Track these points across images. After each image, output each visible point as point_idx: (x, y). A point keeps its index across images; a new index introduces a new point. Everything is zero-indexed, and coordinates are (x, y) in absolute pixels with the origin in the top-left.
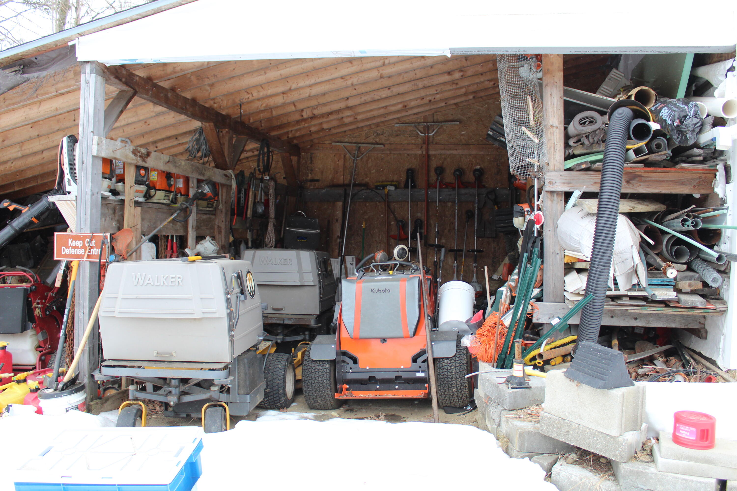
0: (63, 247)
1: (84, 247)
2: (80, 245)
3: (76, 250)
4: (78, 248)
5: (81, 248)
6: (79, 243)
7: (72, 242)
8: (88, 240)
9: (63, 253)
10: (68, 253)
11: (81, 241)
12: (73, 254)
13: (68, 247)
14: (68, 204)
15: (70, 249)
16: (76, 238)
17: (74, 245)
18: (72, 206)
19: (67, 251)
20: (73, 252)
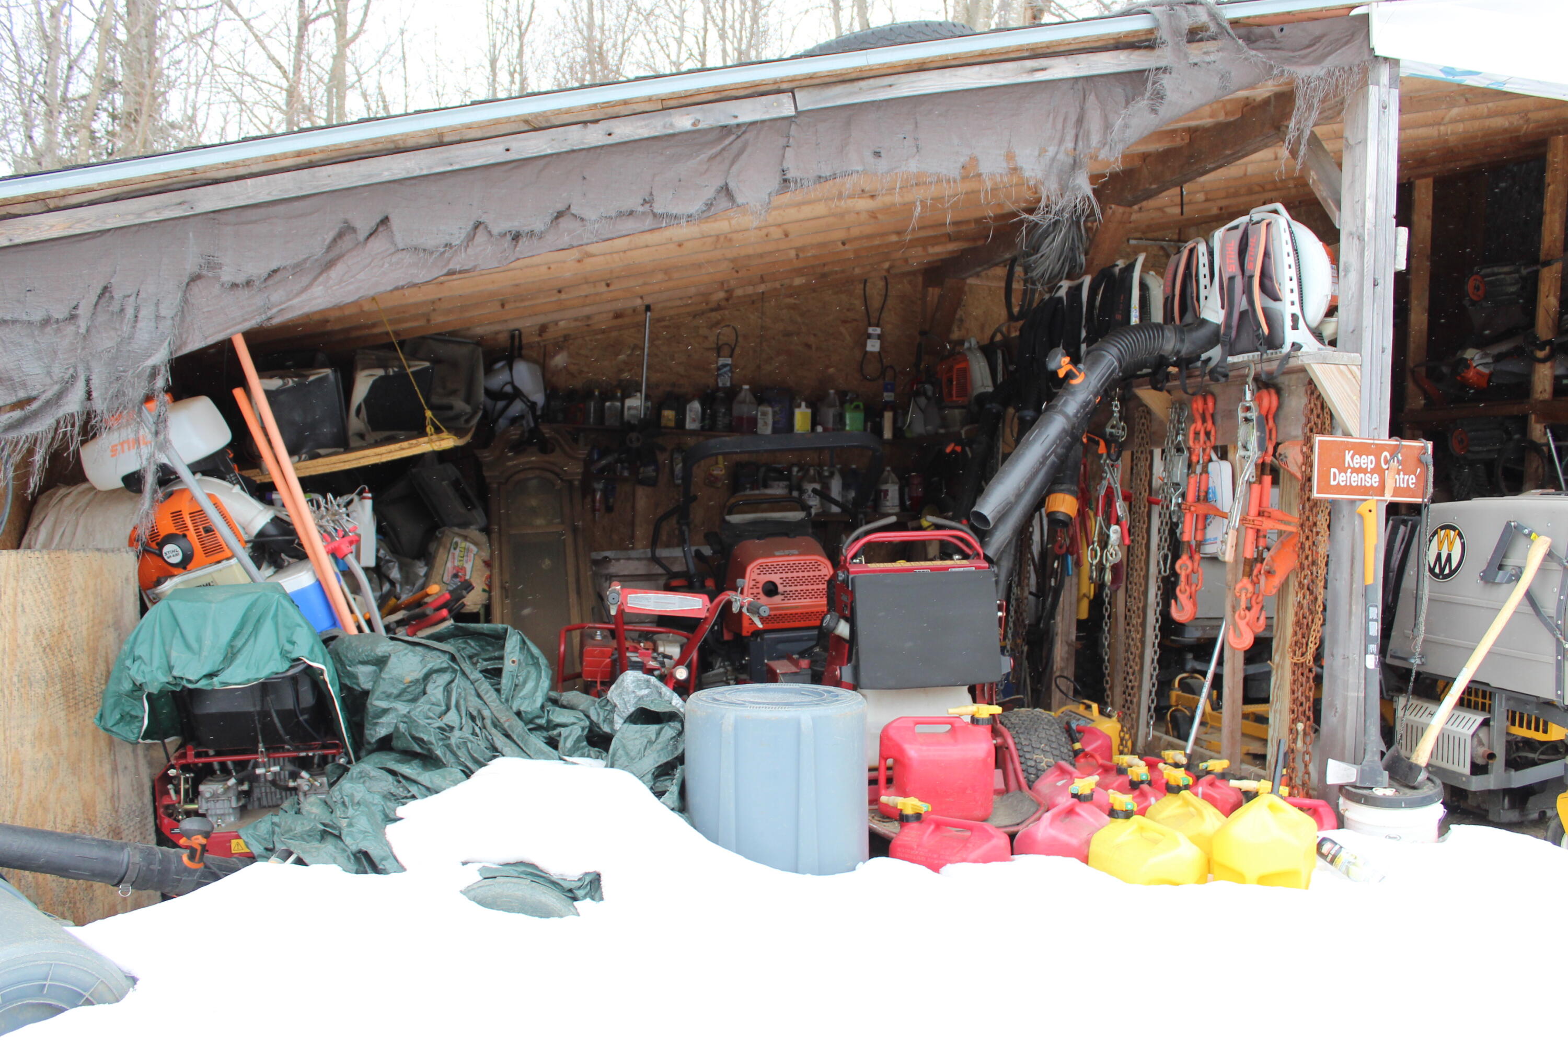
0: (1333, 470)
1: (1378, 470)
2: (1371, 466)
3: (1362, 475)
4: (1365, 471)
5: (1373, 472)
6: (1367, 461)
7: (1352, 458)
8: (1386, 454)
9: (1333, 483)
10: (1343, 484)
11: (1372, 457)
12: (1354, 484)
13: (1343, 469)
14: (1341, 372)
15: (1349, 474)
16: (1361, 449)
17: (1357, 466)
18: (1350, 376)
19: (1341, 479)
20: (1356, 480)
